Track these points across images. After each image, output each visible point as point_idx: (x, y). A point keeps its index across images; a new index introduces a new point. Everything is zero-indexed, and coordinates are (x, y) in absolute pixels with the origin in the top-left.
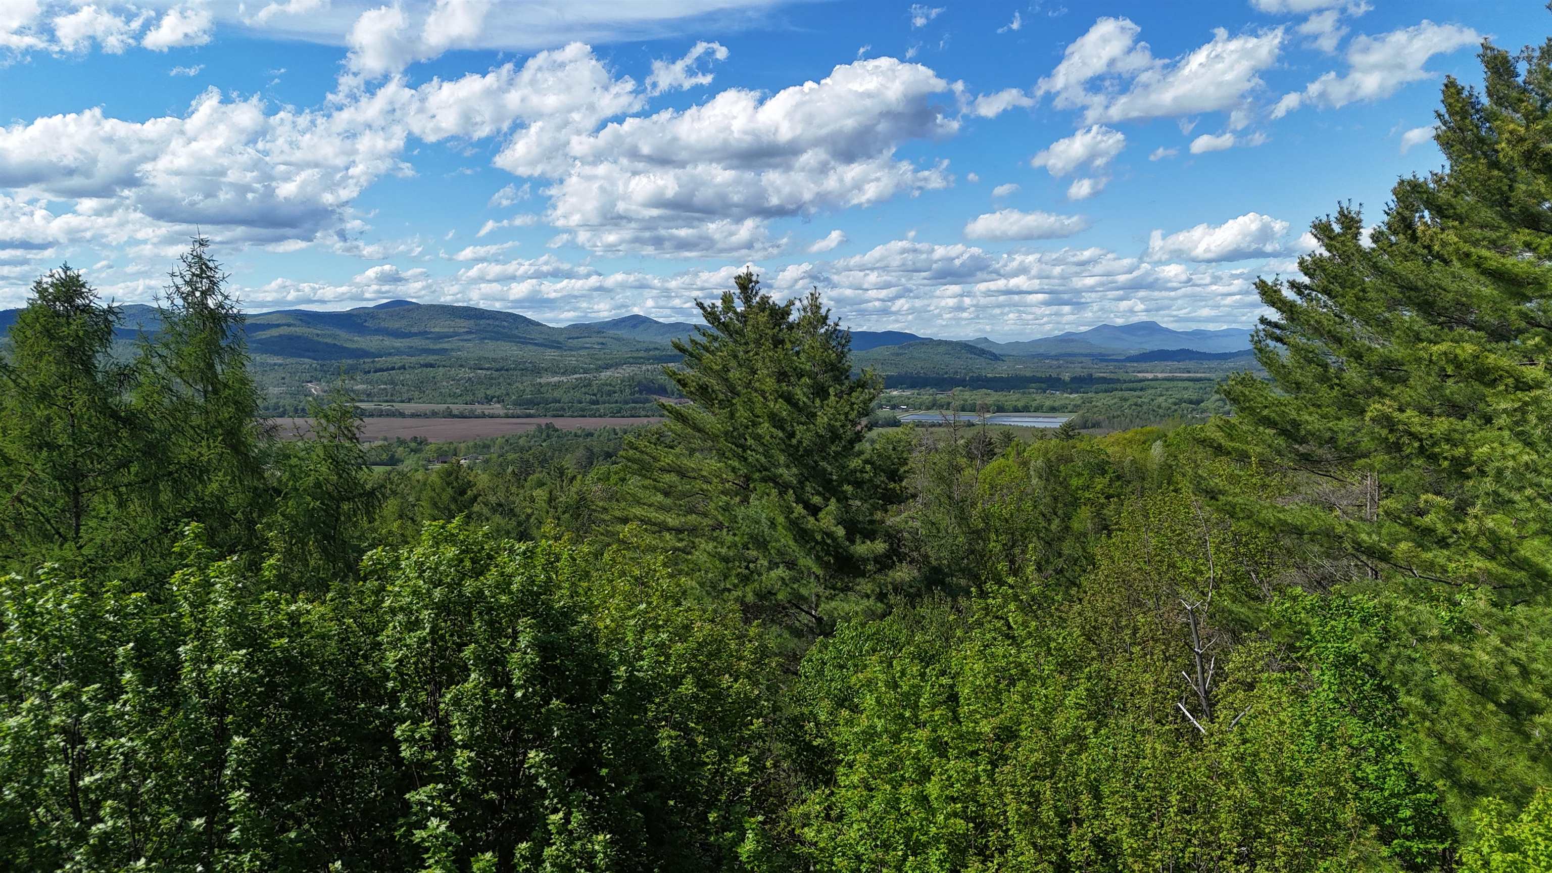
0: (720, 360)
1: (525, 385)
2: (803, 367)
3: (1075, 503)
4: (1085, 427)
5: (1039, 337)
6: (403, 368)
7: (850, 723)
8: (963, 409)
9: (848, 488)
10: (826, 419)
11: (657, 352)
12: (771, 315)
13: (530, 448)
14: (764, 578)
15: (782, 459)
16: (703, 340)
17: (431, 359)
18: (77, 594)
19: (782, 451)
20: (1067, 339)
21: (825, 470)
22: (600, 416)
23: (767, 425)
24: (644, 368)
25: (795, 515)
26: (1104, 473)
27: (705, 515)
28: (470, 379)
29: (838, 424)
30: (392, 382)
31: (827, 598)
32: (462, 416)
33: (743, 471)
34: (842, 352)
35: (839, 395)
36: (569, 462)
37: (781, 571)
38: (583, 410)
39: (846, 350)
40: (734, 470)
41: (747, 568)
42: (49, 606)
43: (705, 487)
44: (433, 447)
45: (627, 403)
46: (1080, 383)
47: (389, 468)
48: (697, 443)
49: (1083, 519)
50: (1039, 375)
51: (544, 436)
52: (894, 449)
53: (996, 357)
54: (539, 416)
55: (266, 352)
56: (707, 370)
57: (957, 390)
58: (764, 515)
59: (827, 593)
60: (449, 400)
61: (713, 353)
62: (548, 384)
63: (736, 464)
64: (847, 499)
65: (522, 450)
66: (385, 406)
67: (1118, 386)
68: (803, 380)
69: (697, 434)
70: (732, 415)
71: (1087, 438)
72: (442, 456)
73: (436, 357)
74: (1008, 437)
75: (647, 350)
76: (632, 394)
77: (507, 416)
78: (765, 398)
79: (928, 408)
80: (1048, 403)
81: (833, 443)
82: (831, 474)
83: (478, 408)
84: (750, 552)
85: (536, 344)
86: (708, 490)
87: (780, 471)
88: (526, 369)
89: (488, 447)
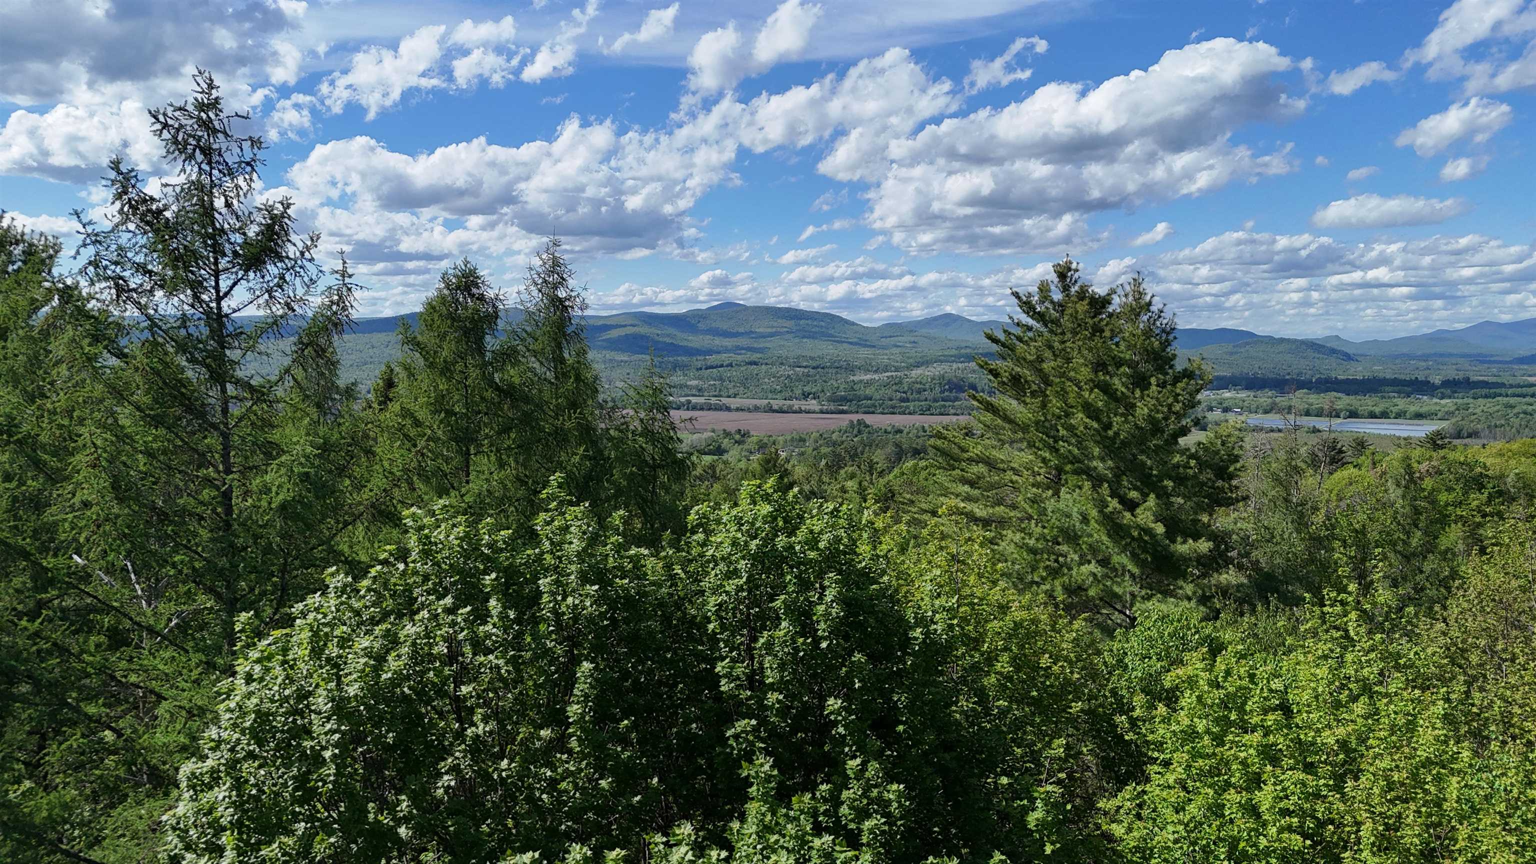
0: (1034, 351)
1: (839, 383)
2: (1122, 355)
3: (1443, 521)
4: (1459, 436)
5: (1403, 335)
6: (731, 365)
7: (1166, 720)
8: (1308, 413)
9: (1169, 484)
10: (1146, 410)
11: (968, 351)
12: (1090, 304)
13: (842, 442)
14: (1074, 573)
15: (1096, 451)
16: (1018, 331)
17: (755, 357)
18: (461, 528)
19: (1096, 442)
20: (1439, 337)
21: (1143, 464)
22: (910, 414)
23: (1080, 415)
24: (955, 366)
25: (1110, 509)
26: (1481, 487)
27: (1014, 507)
28: (789, 376)
29: (1160, 416)
30: (721, 379)
31: (1143, 598)
32: (780, 411)
33: (1055, 462)
34: (1167, 340)
35: (1162, 385)
36: (879, 457)
37: (1092, 567)
38: (893, 407)
39: (1171, 337)
40: (1044, 460)
41: (1056, 561)
42: (441, 537)
43: (1015, 478)
44: (755, 439)
45: (935, 400)
46: (1453, 386)
47: (716, 457)
48: (1007, 434)
49: (1453, 536)
50: (1402, 377)
51: (855, 432)
52: (1223, 444)
53: (1348, 357)
54: (851, 412)
55: (615, 349)
56: (1020, 360)
57: (1300, 393)
58: (1076, 509)
59: (1143, 592)
60: (770, 395)
61: (1026, 343)
62: (861, 381)
63: (1047, 455)
64: (1169, 496)
65: (834, 444)
66: (713, 401)
67: (1503, 391)
68: (1122, 370)
69: (1007, 426)
70: (1044, 405)
71: (1461, 448)
72: (762, 446)
73: (759, 355)
74: (1361, 445)
75: (958, 348)
76: (942, 392)
77: (822, 412)
78: (1080, 388)
79: (1266, 412)
80: (1413, 409)
81: (1153, 435)
82: (1151, 469)
83: (796, 404)
84: (1060, 547)
85: (851, 343)
86: (1017, 482)
87: (1095, 463)
88: (841, 367)
89: (804, 441)
